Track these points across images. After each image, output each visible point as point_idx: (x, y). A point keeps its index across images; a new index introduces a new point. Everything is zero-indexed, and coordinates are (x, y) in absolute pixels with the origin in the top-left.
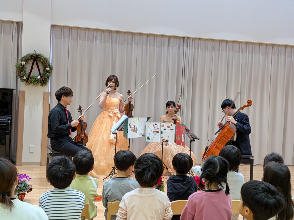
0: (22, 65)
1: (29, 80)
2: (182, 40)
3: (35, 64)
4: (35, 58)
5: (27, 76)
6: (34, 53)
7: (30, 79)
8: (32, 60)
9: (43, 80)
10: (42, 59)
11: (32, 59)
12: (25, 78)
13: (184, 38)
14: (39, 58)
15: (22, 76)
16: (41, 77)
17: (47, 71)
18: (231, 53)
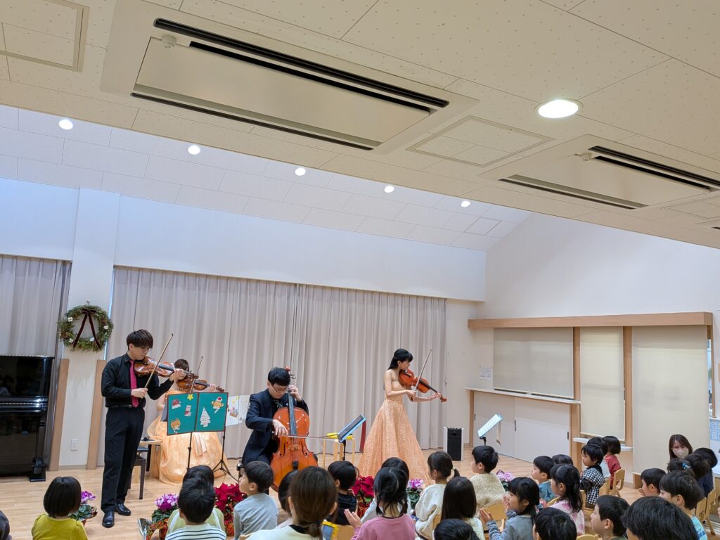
0: (68, 322)
1: (78, 344)
2: (293, 287)
3: (87, 321)
4: (89, 313)
5: (75, 337)
6: (87, 304)
7: (78, 342)
8: (83, 316)
9: (98, 343)
10: (99, 314)
11: (84, 313)
12: (71, 341)
13: (295, 285)
14: (95, 311)
15: (68, 339)
16: (96, 339)
17: (105, 331)
18: (353, 304)
